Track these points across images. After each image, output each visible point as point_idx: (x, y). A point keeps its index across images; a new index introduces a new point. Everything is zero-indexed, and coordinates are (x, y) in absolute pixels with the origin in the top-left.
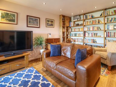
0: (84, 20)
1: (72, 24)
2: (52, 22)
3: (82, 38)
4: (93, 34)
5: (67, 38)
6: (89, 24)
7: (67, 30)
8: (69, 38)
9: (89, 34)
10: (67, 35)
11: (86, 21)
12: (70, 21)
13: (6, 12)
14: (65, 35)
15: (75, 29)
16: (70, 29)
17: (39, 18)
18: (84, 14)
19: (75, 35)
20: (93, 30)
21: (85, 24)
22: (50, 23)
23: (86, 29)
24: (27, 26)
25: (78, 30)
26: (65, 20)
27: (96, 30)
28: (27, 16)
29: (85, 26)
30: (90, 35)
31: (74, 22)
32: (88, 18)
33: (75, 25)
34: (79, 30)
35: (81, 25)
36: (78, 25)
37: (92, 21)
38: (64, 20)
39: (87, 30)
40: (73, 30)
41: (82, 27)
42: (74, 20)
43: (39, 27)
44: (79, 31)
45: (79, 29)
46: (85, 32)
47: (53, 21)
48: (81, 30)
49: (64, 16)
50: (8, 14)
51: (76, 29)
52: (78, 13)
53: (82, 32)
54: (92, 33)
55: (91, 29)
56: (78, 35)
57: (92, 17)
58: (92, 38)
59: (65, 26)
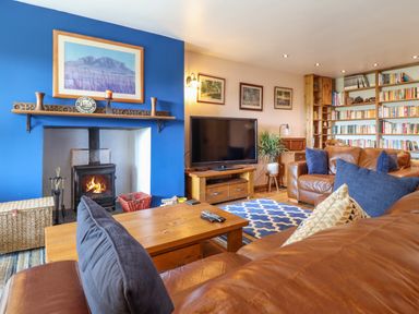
0: (379, 89)
1: (340, 98)
2: (287, 94)
3: (374, 138)
4: (408, 127)
5: (325, 138)
6: (393, 98)
7: (325, 116)
8: (329, 138)
9: (394, 126)
10: (325, 131)
11: (384, 89)
12: (334, 90)
13: (208, 79)
14: (320, 130)
15: (349, 113)
16: (333, 113)
17: (262, 87)
18: (380, 71)
19: (351, 130)
20: (407, 116)
21: (381, 100)
22: (283, 99)
23: (384, 113)
24: (241, 109)
25: (359, 117)
26: (321, 87)
27: (415, 117)
28: (241, 84)
29: (380, 104)
30: (399, 129)
31: (347, 92)
32: (391, 82)
33: (349, 102)
34: (363, 116)
35: (368, 101)
36: (359, 101)
37: (403, 92)
38: (318, 87)
39: (387, 115)
40: (343, 116)
41: (373, 106)
42: (348, 88)
43: (261, 110)
44: (363, 118)
45: (363, 112)
46: (381, 122)
47: (289, 93)
48: (368, 115)
49: (316, 78)
50: (210, 82)
51: (353, 114)
52: (361, 68)
53: (374, 122)
54: (404, 125)
55: (402, 114)
56: (358, 131)
57: (405, 80)
58: (404, 138)
59: (320, 104)
